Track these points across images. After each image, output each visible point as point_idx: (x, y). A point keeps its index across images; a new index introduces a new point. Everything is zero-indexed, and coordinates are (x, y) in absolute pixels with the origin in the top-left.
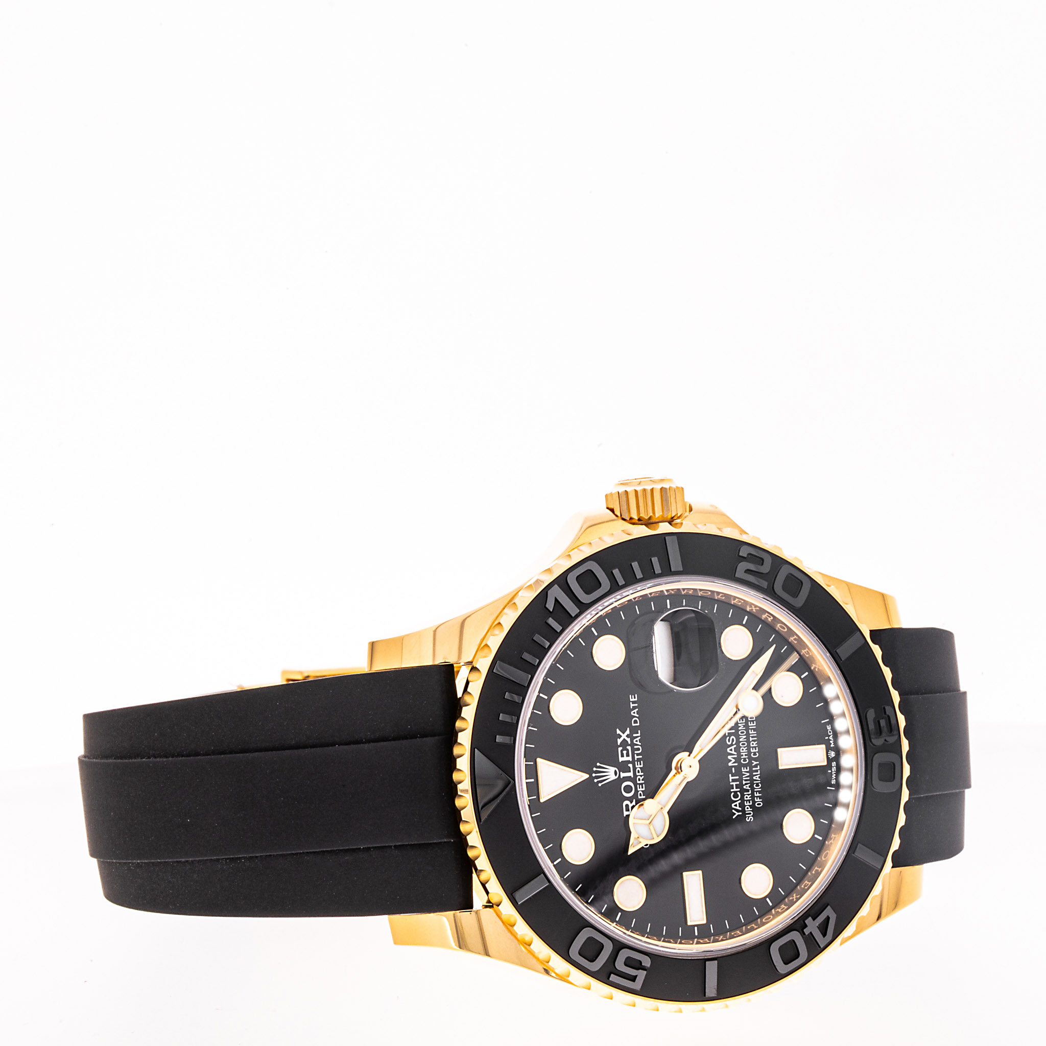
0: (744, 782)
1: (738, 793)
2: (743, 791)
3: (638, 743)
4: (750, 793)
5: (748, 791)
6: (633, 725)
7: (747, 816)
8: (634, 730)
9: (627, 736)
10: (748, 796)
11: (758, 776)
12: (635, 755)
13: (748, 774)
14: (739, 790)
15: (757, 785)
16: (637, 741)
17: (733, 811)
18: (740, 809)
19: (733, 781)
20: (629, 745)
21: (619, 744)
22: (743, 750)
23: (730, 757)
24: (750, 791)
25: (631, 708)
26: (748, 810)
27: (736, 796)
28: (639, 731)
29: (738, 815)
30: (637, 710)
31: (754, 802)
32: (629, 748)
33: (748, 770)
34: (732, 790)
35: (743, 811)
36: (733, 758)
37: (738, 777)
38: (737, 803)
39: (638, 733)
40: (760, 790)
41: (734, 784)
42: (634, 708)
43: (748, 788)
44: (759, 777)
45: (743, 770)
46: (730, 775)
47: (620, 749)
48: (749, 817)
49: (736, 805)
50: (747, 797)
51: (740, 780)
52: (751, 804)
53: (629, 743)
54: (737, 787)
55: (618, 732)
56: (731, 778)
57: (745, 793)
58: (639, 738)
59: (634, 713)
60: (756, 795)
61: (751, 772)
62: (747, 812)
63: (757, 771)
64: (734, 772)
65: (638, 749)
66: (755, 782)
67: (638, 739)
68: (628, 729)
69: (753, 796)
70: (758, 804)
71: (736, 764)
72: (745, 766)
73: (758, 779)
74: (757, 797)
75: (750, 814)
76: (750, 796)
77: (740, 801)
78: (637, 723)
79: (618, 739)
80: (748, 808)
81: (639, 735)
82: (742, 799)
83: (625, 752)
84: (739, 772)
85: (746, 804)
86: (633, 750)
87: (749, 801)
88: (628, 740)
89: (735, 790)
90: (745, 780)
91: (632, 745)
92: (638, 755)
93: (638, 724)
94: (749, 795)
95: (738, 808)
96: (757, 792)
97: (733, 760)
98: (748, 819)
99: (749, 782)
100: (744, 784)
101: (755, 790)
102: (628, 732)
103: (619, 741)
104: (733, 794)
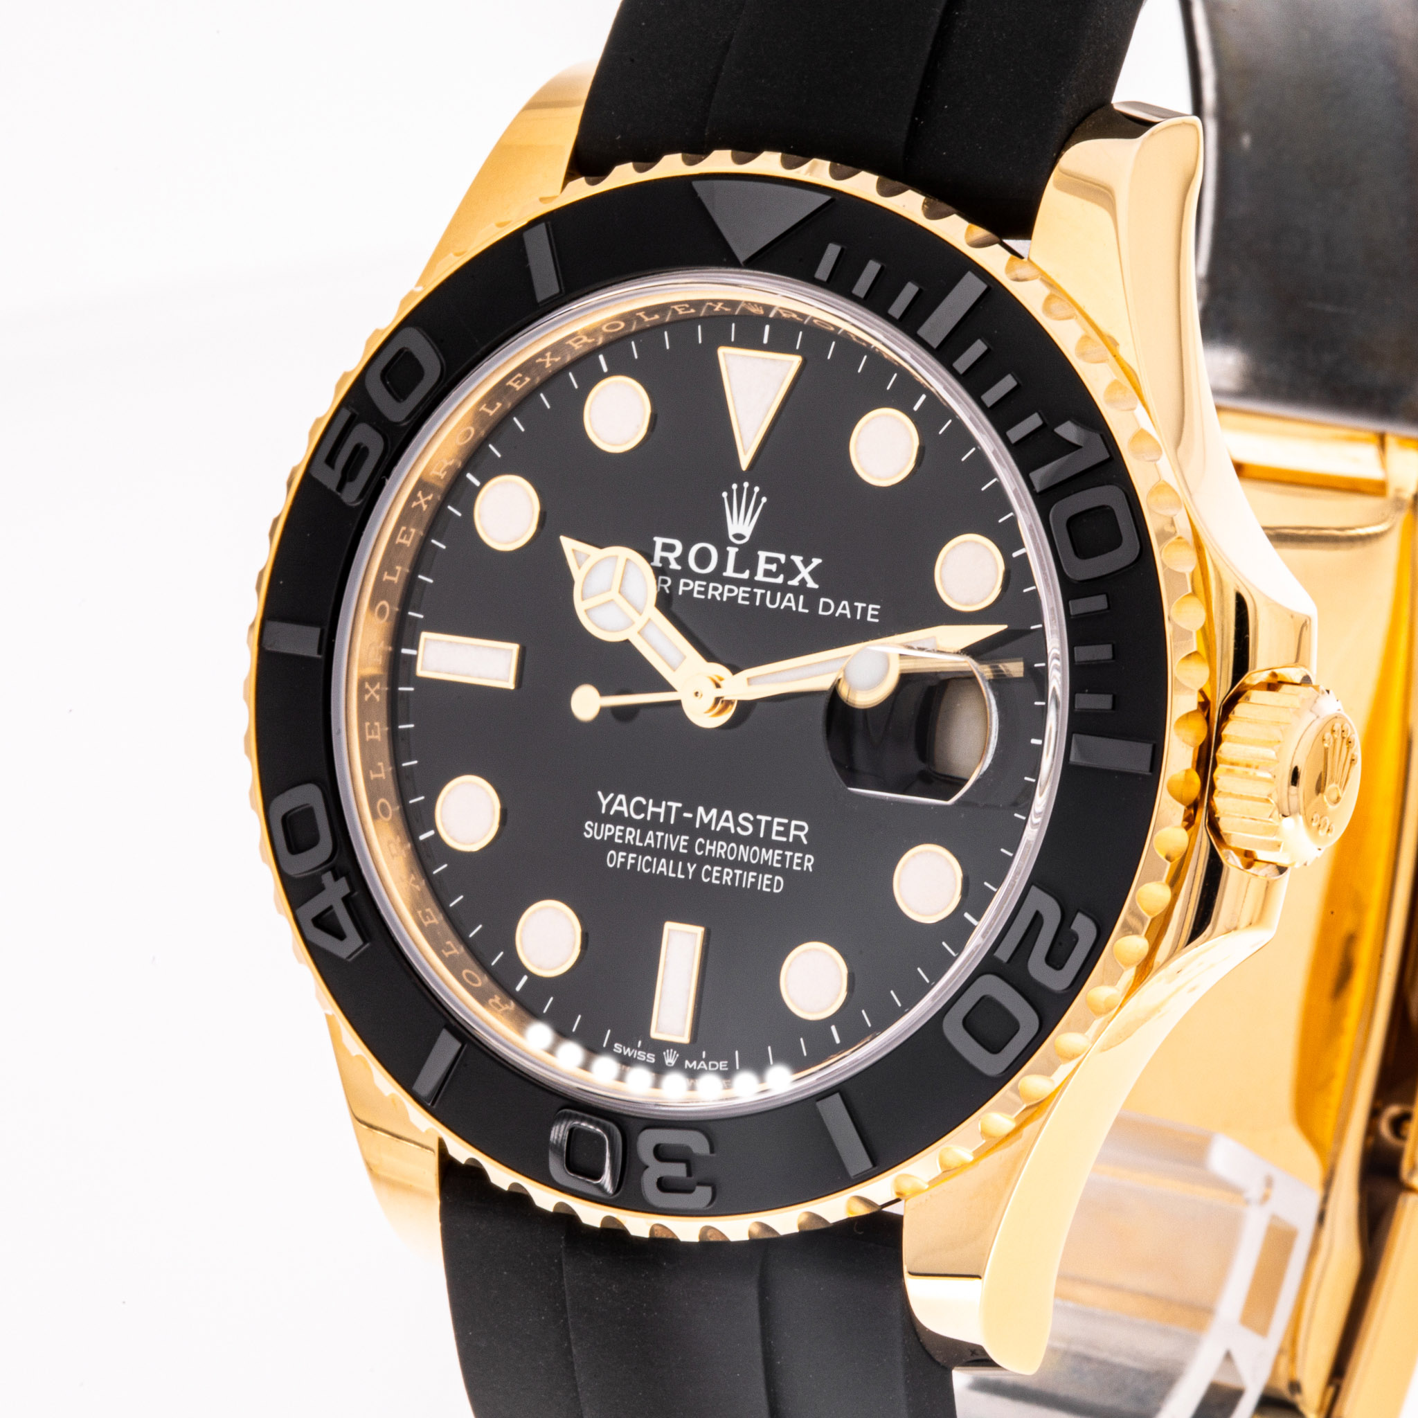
0: (660, 834)
1: (642, 816)
2: (644, 826)
3: (785, 603)
4: (638, 844)
5: (642, 839)
6: (822, 600)
7: (596, 824)
8: (812, 598)
9: (803, 581)
10: (631, 838)
11: (664, 869)
12: (763, 591)
13: (673, 848)
14: (649, 818)
15: (649, 865)
16: (789, 601)
17: (612, 795)
18: (612, 813)
19: (668, 809)
20: (786, 580)
21: (793, 557)
22: (719, 849)
23: (714, 812)
24: (641, 844)
25: (856, 604)
26: (608, 830)
27: (640, 808)
28: (807, 611)
29: (601, 804)
30: (849, 616)
31: (618, 848)
32: (780, 580)
33: (681, 850)
34: (651, 801)
35: (607, 819)
36: (711, 820)
37: (672, 822)
38: (624, 809)
39: (803, 608)
40: (639, 869)
41: (662, 810)
42: (853, 610)
43: (647, 841)
44: (662, 872)
45: (683, 837)
46: (680, 805)
47: (782, 557)
48: (593, 828)
49: (621, 804)
50: (632, 835)
51: (666, 828)
52: (617, 840)
53: (790, 583)
54: (656, 815)
55: (816, 562)
56: (675, 805)
57: (639, 831)
58: (794, 609)
59: (844, 609)
60: (631, 855)
61: (674, 856)
62: (603, 825)
63: (675, 871)
64: (685, 815)
65: (773, 601)
66: (655, 859)
67: (793, 604)
68: (816, 586)
69: (628, 848)
70: (612, 856)
71: (697, 826)
72: (690, 846)
73: (660, 869)
74: (626, 858)
75: (598, 834)
76: (632, 843)
77: (626, 815)
78: (823, 610)
79: (801, 558)
80: (610, 830)
81: (800, 609)
82: (629, 822)
83: (773, 567)
84: (683, 826)
85: (619, 827)
86: (774, 588)
87: (622, 838)
88: (795, 582)
89: (651, 809)
90: (663, 838)
91: (784, 588)
92: (763, 596)
93: (820, 612)
94: (634, 839)
95: (615, 807)
96: (636, 859)
97: (706, 820)
98: (589, 826)
99: (658, 846)
100: (658, 833)
101: (640, 857)
102: (811, 584)
103: (797, 560)
104: (644, 802)
